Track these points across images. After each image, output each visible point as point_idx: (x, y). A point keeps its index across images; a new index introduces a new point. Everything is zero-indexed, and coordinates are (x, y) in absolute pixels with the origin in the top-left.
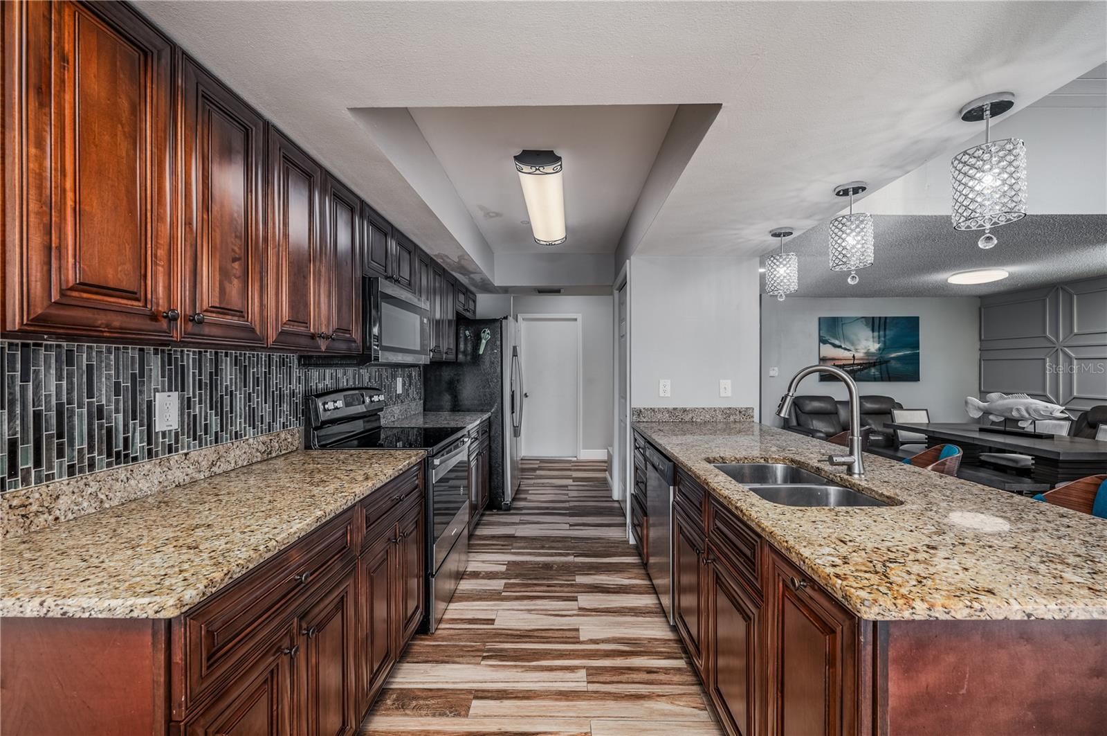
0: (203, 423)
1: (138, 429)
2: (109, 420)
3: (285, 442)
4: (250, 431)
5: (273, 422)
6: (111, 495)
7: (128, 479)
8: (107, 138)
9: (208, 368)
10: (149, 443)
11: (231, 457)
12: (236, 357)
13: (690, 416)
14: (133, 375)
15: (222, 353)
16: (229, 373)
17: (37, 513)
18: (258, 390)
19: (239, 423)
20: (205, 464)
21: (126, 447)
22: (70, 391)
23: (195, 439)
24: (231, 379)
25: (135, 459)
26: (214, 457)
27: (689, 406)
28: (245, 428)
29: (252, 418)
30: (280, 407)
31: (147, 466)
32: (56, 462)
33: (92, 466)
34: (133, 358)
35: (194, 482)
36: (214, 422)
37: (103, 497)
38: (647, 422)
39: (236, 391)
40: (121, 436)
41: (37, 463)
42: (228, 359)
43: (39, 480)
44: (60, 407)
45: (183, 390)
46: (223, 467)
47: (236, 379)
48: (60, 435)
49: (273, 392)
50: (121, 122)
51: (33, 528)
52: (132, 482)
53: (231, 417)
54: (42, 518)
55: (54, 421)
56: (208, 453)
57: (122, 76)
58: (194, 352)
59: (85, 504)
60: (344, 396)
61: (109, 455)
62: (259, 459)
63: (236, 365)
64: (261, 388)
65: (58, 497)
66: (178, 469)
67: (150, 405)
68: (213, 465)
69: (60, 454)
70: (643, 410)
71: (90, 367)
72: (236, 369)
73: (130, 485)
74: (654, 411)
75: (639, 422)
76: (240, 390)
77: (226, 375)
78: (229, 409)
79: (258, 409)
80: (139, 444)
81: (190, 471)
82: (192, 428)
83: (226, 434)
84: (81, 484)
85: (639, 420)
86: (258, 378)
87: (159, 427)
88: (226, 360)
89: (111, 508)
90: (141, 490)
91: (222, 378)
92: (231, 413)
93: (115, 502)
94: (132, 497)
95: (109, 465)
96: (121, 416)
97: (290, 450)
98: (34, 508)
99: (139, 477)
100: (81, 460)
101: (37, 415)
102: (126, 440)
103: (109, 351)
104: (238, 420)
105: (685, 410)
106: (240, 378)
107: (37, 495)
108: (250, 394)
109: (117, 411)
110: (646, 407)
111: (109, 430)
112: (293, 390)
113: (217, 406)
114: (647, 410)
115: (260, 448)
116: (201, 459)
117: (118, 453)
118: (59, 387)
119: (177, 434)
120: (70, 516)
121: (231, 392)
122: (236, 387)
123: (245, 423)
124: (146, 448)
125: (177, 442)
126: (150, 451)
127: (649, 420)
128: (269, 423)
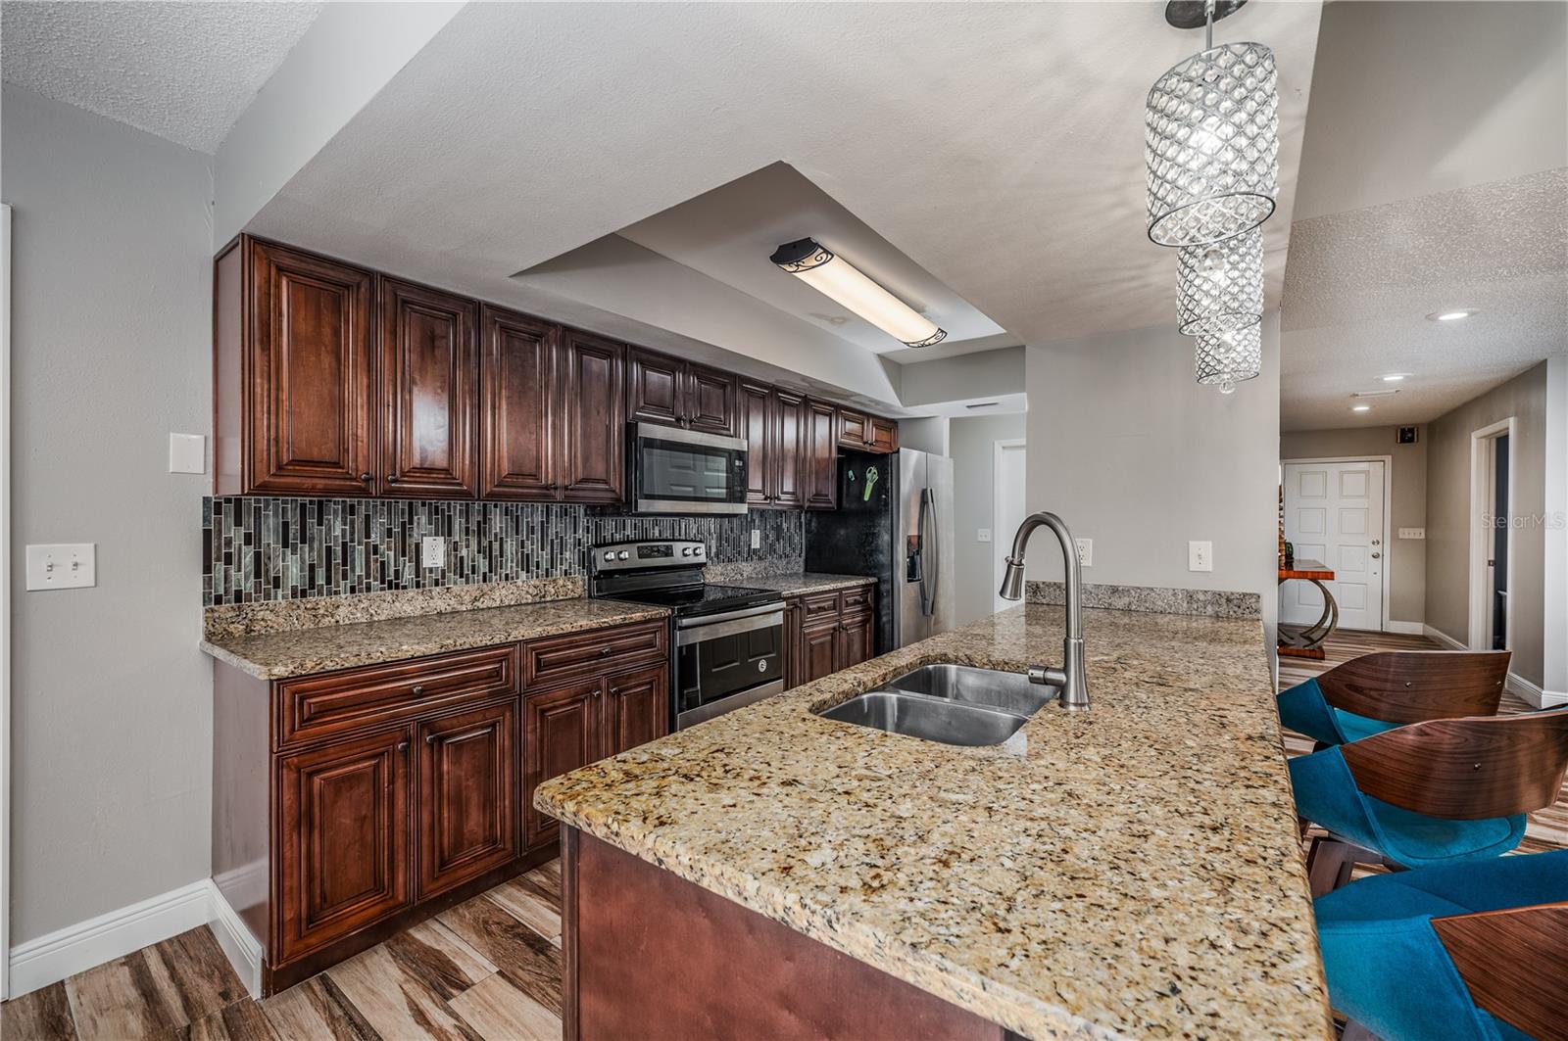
0: (470, 564)
1: (408, 564)
2: (382, 555)
3: (565, 589)
4: (523, 575)
5: (552, 568)
6: (379, 611)
7: (393, 601)
8: (313, 359)
9: (476, 518)
10: (417, 576)
11: (496, 595)
12: (507, 508)
13: (1126, 600)
14: (404, 524)
15: (491, 505)
16: (497, 522)
17: (323, 616)
18: (532, 538)
19: (510, 567)
20: (467, 598)
21: (397, 578)
22: (352, 533)
23: (461, 577)
24: (501, 528)
25: (405, 587)
26: (477, 593)
27: (1122, 582)
28: (517, 571)
29: (526, 563)
30: (561, 554)
31: (411, 592)
32: (342, 583)
33: (368, 589)
34: (403, 510)
35: (455, 612)
36: (483, 565)
37: (373, 612)
38: (1048, 604)
39: (507, 537)
40: (392, 569)
41: (329, 582)
42: (498, 510)
43: (329, 593)
44: (344, 544)
45: (450, 535)
46: (486, 603)
47: (507, 528)
48: (345, 563)
49: (552, 541)
50: (324, 344)
51: (320, 625)
52: (397, 604)
53: (501, 561)
54: (327, 619)
55: (340, 554)
56: (470, 589)
57: (325, 312)
58: (461, 505)
59: (359, 615)
60: (638, 547)
61: (383, 582)
62: (530, 601)
63: (506, 515)
64: (538, 535)
65: (338, 607)
66: (440, 602)
67: (417, 545)
68: (476, 599)
69: (345, 577)
70: (1041, 586)
71: (367, 517)
72: (507, 519)
73: (395, 606)
74: (1059, 587)
75: (1035, 603)
76: (512, 536)
77: (495, 523)
78: (498, 553)
79: (532, 555)
80: (408, 575)
81: (451, 603)
82: (459, 567)
83: (495, 575)
84: (356, 600)
85: (1034, 600)
86: (533, 527)
87: (426, 563)
88: (496, 512)
89: (379, 621)
90: (405, 611)
91: (490, 525)
92: (501, 556)
93: (383, 618)
94: (398, 615)
95: (382, 589)
96: (392, 553)
97: (569, 597)
98: (322, 611)
99: (403, 601)
100: (360, 583)
101: (329, 549)
102: (397, 572)
103: (383, 504)
104: (509, 564)
105: (1115, 590)
106: (512, 526)
107: (324, 603)
108: (523, 541)
109: (389, 549)
110: (1047, 580)
111: (383, 563)
112: (579, 540)
113: (486, 552)
114: (1049, 585)
115: (530, 591)
116: (463, 594)
117: (390, 582)
118: (343, 531)
119: (443, 571)
120: (347, 622)
121: (501, 539)
122: (507, 534)
123: (517, 566)
124: (414, 580)
125: (443, 577)
126: (418, 583)
127: (1052, 603)
128: (547, 569)
